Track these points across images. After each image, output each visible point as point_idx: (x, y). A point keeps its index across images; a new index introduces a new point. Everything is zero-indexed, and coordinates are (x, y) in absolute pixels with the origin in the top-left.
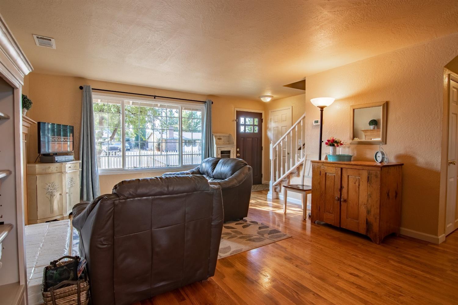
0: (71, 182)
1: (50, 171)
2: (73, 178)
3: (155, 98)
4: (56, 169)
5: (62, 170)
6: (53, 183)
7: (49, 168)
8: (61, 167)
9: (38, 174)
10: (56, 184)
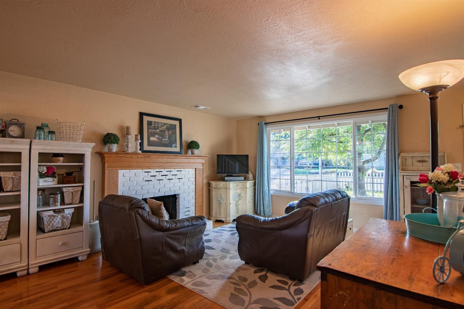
0: (239, 196)
1: (219, 186)
2: (241, 194)
3: (319, 119)
4: (223, 185)
5: (227, 186)
6: (221, 195)
7: (219, 184)
8: (226, 185)
9: (214, 188)
10: (223, 196)
